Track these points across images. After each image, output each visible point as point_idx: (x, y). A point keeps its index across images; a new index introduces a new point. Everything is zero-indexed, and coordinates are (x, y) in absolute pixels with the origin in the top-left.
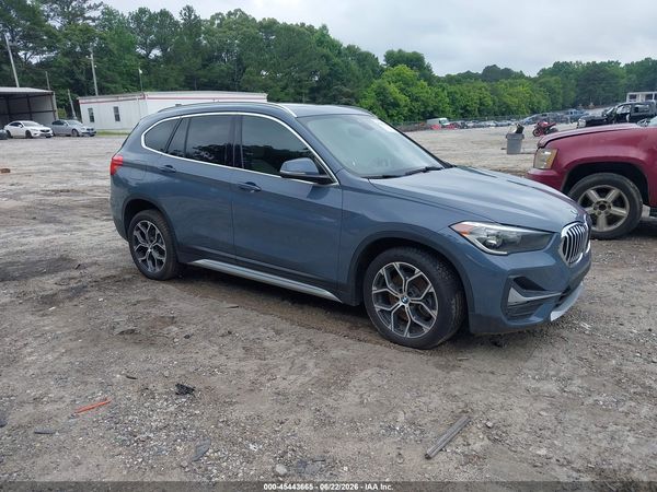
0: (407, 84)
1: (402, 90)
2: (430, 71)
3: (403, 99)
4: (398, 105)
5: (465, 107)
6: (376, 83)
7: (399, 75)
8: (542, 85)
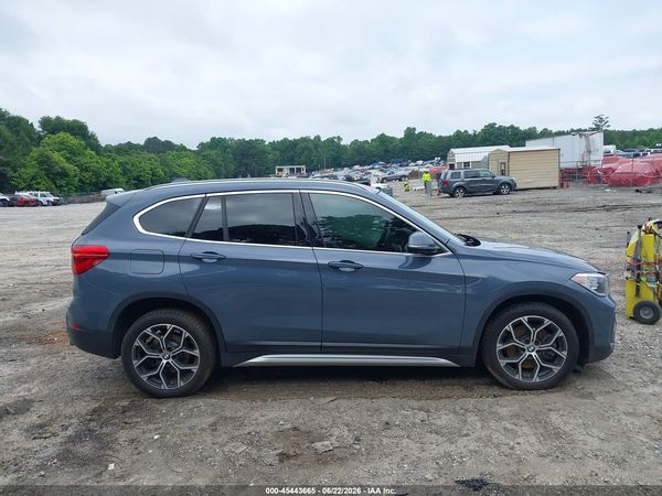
0: (72, 152)
1: (68, 159)
2: (96, 140)
3: (71, 169)
4: (67, 175)
5: (138, 177)
6: (36, 151)
7: (62, 144)
8: (205, 157)
